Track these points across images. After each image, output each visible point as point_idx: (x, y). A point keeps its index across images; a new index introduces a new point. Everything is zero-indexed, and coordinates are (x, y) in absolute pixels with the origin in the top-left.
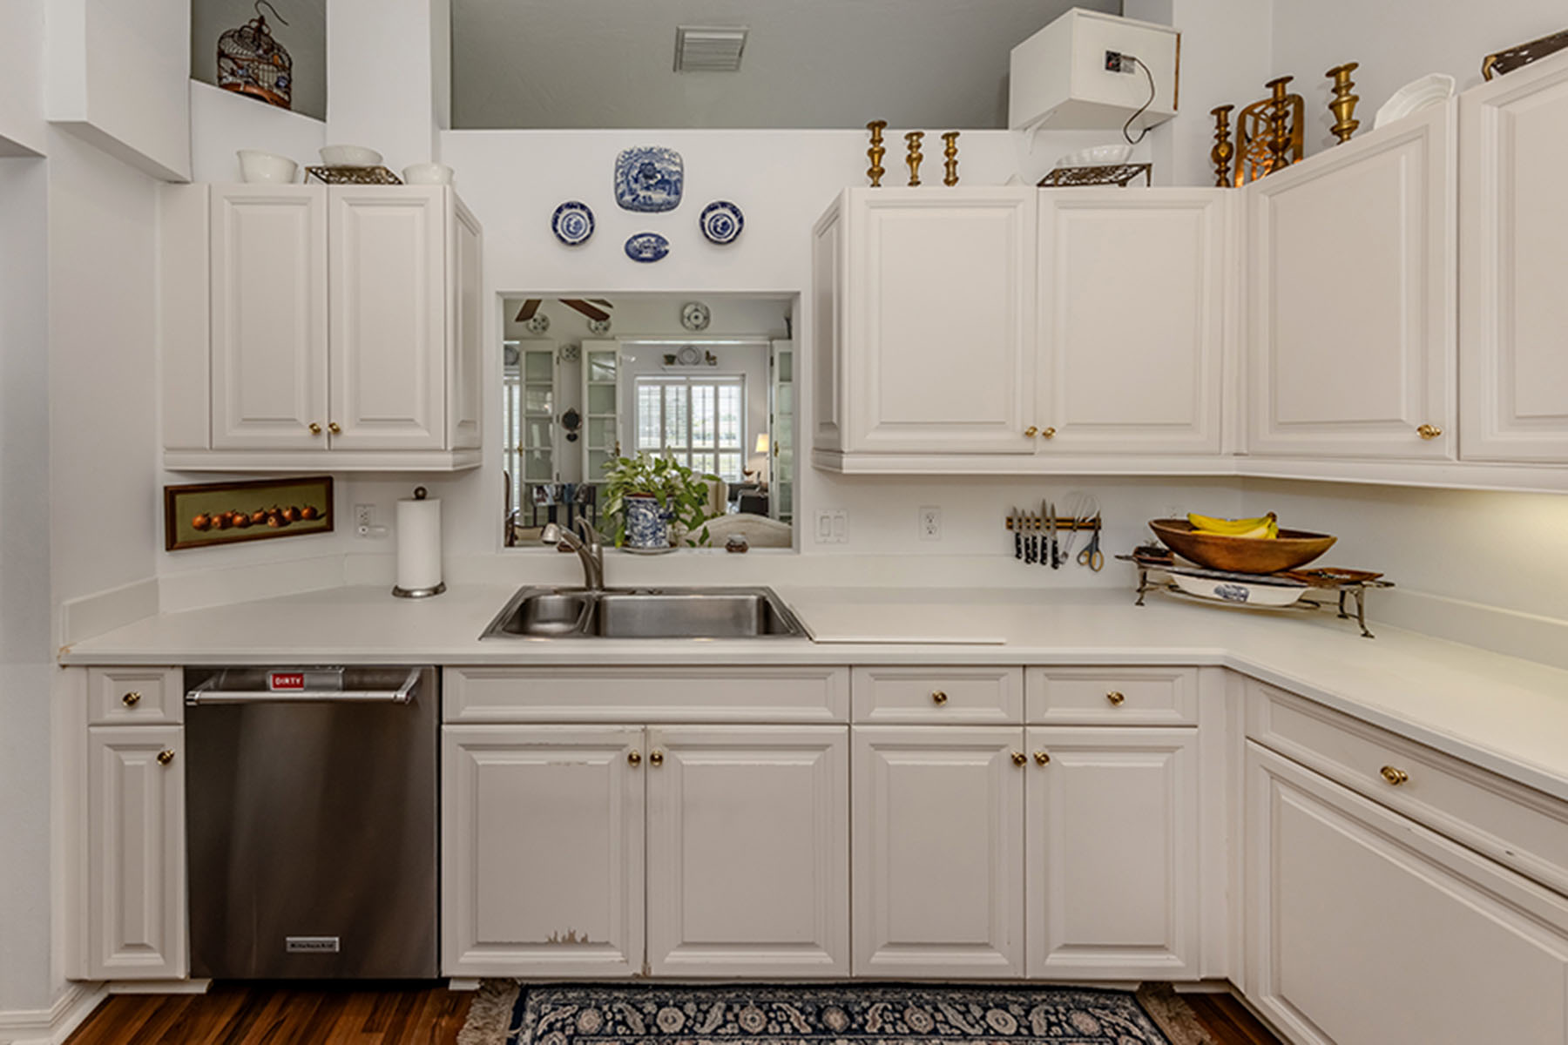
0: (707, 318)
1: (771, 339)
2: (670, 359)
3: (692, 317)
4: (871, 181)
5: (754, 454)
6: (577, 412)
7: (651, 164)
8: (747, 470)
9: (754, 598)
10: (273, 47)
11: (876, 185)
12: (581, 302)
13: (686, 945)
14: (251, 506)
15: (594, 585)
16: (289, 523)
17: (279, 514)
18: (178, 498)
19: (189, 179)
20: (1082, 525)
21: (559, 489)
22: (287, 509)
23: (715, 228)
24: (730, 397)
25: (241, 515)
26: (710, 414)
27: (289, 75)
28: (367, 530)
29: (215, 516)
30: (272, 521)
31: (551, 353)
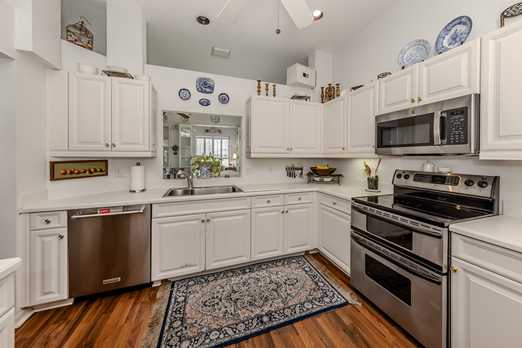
0: (219, 119)
1: (237, 127)
2: (207, 131)
3: (215, 119)
4: (258, 93)
5: (232, 159)
6: (177, 145)
7: (206, 82)
8: (230, 164)
9: (231, 188)
10: (87, 31)
11: (259, 94)
12: (184, 114)
13: (215, 261)
14: (81, 167)
15: (190, 186)
16: (93, 173)
17: (90, 170)
18: (55, 165)
19: (60, 69)
20: (300, 169)
21: (171, 170)
22: (93, 169)
23: (222, 99)
24: (225, 142)
25: (77, 170)
26: (219, 148)
27: (93, 40)
28: (119, 175)
29: (68, 170)
30: (87, 172)
31: (168, 127)
